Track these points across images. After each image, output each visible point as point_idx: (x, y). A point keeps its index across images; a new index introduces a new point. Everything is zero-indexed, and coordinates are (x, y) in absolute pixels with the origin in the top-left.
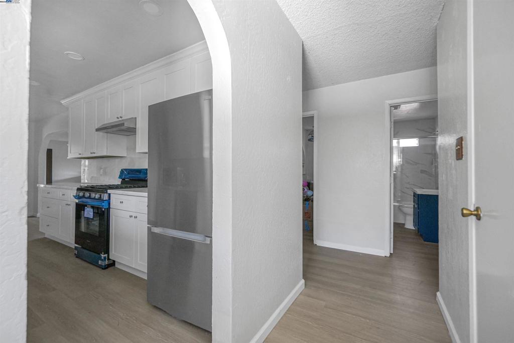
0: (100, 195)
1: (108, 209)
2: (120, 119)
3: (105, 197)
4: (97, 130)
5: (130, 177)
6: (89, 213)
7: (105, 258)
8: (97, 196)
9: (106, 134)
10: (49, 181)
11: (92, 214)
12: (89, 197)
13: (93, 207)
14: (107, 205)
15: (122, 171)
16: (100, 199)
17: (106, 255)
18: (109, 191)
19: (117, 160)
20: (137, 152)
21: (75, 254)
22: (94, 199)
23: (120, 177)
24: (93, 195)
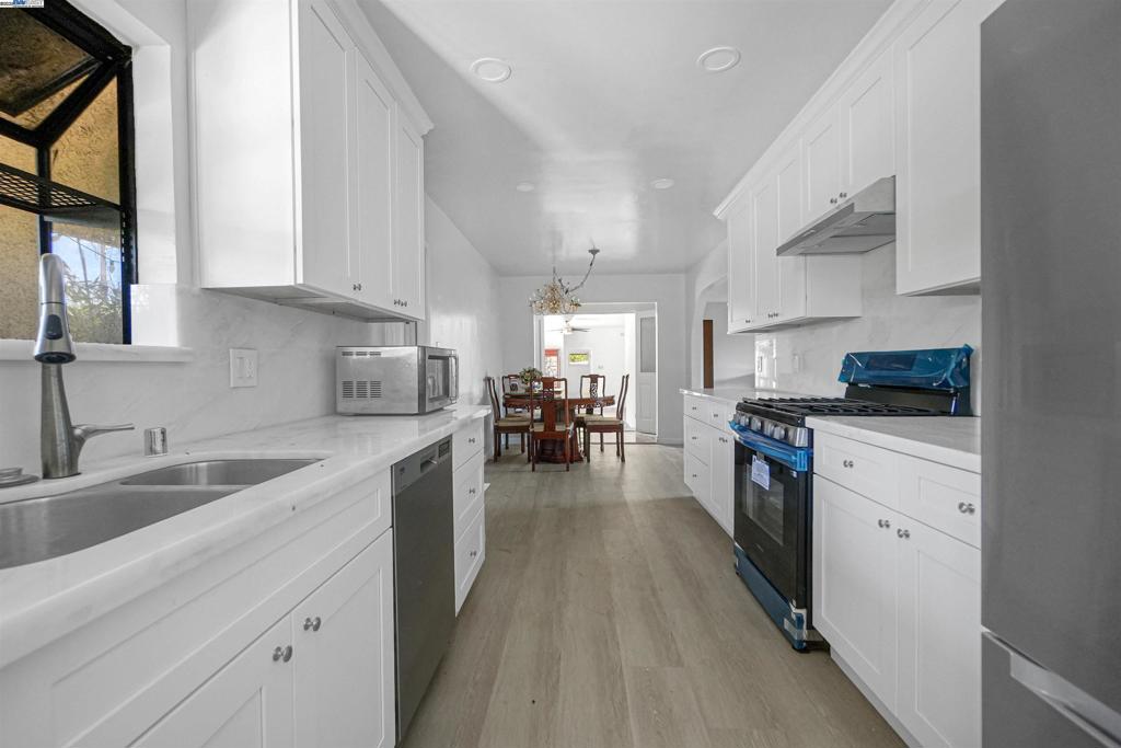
0: (786, 431)
1: (808, 475)
2: (841, 201)
3: (800, 438)
4: (780, 251)
5: (874, 377)
6: (760, 473)
7: (800, 618)
8: (779, 432)
9: (802, 258)
10: (709, 383)
11: (767, 477)
12: (760, 432)
13: (768, 459)
14: (805, 462)
15: (849, 362)
16: (785, 441)
17: (803, 612)
18: (810, 421)
19: (836, 329)
20: (898, 293)
21: (735, 566)
22: (771, 437)
23: (843, 377)
24: (769, 428)
